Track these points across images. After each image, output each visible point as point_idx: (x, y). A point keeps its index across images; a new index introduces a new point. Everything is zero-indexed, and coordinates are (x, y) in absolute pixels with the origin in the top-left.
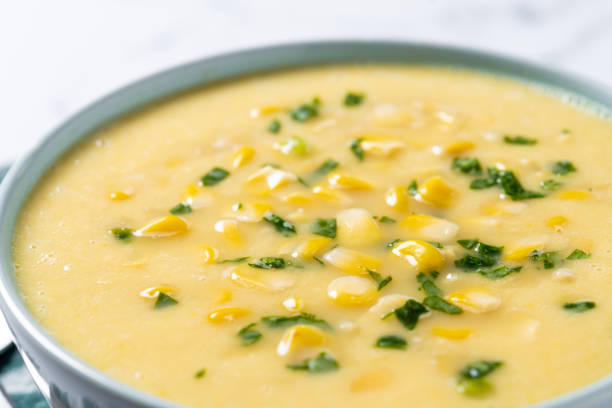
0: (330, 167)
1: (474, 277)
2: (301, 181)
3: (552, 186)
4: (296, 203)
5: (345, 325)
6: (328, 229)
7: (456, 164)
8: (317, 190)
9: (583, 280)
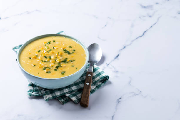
0: (50, 50)
1: (64, 63)
2: (48, 52)
3: (73, 53)
4: (47, 54)
5: (51, 68)
6: (50, 58)
7: (64, 50)
9: (74, 63)
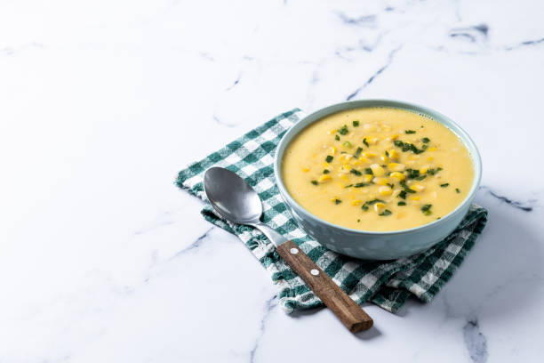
3: (425, 147)
4: (357, 164)
5: (388, 201)
7: (396, 144)
8: (360, 159)
9: (444, 176)
